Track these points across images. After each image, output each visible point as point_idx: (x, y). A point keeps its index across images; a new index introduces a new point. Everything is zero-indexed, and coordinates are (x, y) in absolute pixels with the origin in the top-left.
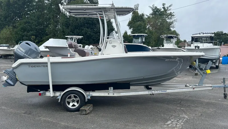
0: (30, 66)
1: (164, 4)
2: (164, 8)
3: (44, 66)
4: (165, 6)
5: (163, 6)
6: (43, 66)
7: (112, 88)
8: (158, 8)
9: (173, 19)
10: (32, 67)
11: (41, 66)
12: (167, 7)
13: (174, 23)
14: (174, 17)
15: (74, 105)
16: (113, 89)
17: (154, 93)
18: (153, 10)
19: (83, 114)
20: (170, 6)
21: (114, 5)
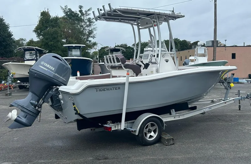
0: (98, 90)
1: (81, 7)
2: (81, 11)
3: (116, 89)
4: (82, 9)
5: (80, 9)
6: (114, 89)
7: (174, 110)
8: (73, 11)
9: (92, 27)
10: (101, 91)
11: (112, 89)
12: (85, 11)
13: (95, 32)
14: (94, 24)
15: (151, 137)
16: (175, 112)
17: (205, 111)
18: (66, 13)
19: (171, 145)
20: (89, 10)
21: (174, 12)
